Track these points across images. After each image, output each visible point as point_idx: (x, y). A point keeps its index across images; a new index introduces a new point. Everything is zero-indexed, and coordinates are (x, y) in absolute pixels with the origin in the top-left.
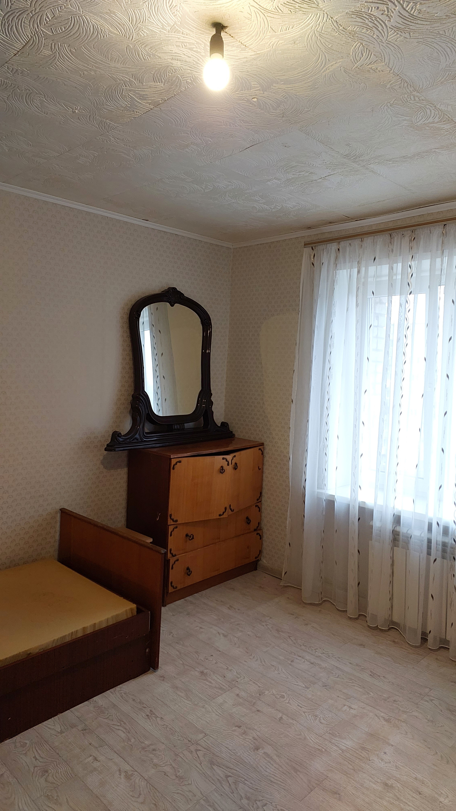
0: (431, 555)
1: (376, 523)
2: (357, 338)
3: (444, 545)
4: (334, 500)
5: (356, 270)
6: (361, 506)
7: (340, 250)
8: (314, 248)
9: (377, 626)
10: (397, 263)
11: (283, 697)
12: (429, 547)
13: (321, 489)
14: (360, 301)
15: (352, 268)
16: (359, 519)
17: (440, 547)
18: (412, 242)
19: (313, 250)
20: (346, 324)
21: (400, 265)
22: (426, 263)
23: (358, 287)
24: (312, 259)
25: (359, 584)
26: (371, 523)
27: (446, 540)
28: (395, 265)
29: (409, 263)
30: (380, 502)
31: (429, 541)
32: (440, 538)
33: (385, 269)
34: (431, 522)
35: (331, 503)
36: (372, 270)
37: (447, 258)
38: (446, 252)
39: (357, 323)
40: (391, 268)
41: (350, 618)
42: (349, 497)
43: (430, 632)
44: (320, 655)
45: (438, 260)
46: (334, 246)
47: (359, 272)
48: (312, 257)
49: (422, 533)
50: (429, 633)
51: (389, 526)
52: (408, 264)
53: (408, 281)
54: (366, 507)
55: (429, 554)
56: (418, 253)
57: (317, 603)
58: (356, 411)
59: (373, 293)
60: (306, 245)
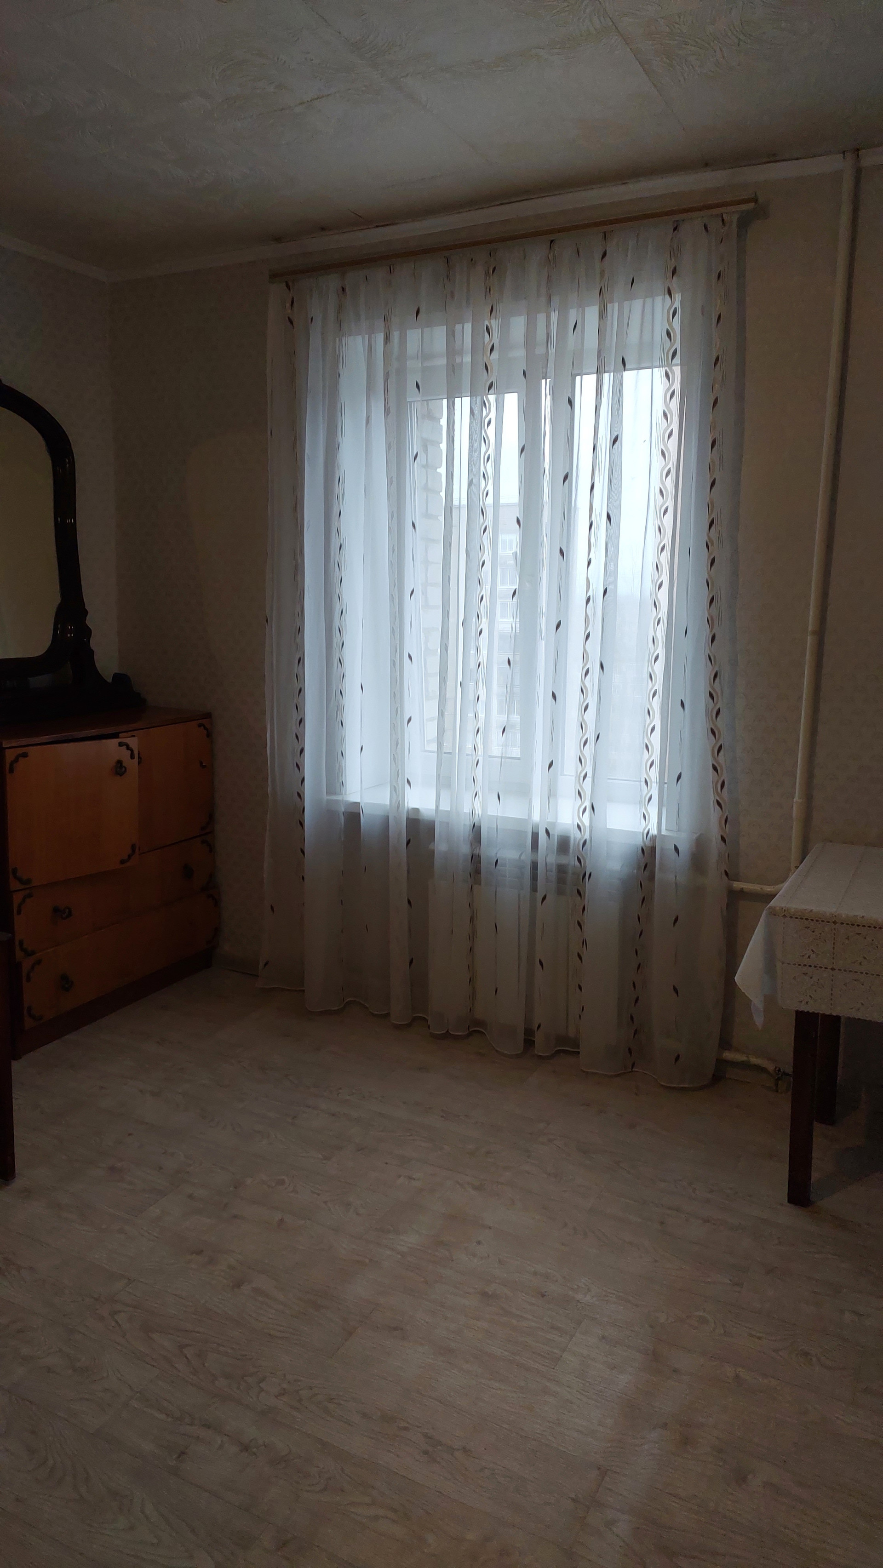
0: (537, 891)
1: (440, 846)
2: (390, 482)
3: (561, 869)
4: (358, 811)
5: (380, 338)
6: (411, 816)
7: (347, 290)
8: (290, 284)
9: (448, 1031)
10: (462, 321)
11: (282, 1182)
12: (534, 877)
13: (335, 794)
14: (392, 405)
15: (373, 333)
16: (408, 843)
17: (553, 875)
18: (489, 278)
19: (290, 289)
20: (366, 452)
21: (468, 327)
22: (518, 325)
23: (388, 373)
24: (289, 311)
25: (411, 962)
26: (431, 847)
27: (563, 860)
28: (458, 327)
29: (487, 323)
30: (445, 806)
31: (534, 866)
32: (552, 859)
33: (439, 334)
34: (537, 832)
35: (353, 816)
36: (413, 336)
37: (557, 313)
38: (556, 300)
39: (389, 450)
40: (451, 335)
41: (398, 1027)
42: (388, 803)
43: (539, 1026)
44: (348, 1098)
45: (541, 318)
46: (332, 282)
47: (387, 339)
48: (288, 305)
49: (521, 854)
50: (536, 1029)
51: (465, 849)
52: (484, 325)
53: (485, 360)
54: (420, 818)
55: (534, 889)
56: (502, 302)
57: (336, 1008)
58: (394, 635)
59: (418, 386)
60: (274, 276)
